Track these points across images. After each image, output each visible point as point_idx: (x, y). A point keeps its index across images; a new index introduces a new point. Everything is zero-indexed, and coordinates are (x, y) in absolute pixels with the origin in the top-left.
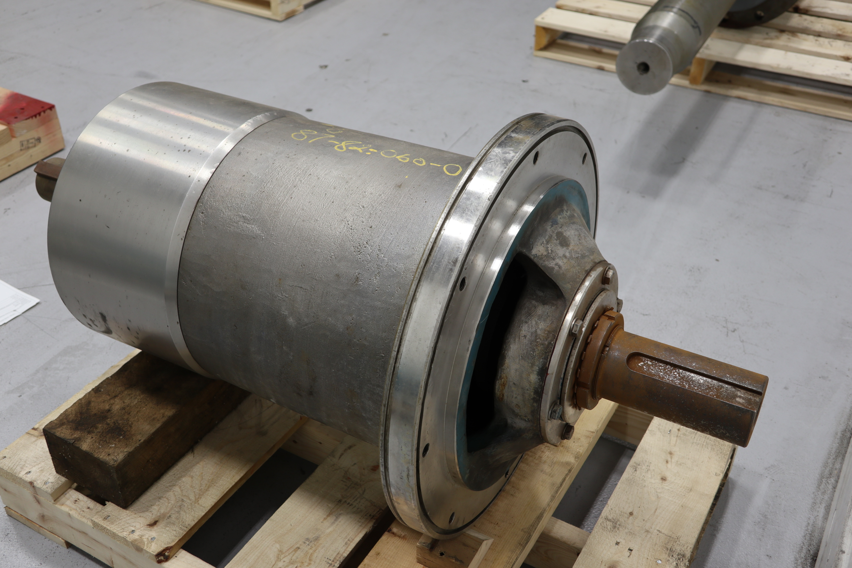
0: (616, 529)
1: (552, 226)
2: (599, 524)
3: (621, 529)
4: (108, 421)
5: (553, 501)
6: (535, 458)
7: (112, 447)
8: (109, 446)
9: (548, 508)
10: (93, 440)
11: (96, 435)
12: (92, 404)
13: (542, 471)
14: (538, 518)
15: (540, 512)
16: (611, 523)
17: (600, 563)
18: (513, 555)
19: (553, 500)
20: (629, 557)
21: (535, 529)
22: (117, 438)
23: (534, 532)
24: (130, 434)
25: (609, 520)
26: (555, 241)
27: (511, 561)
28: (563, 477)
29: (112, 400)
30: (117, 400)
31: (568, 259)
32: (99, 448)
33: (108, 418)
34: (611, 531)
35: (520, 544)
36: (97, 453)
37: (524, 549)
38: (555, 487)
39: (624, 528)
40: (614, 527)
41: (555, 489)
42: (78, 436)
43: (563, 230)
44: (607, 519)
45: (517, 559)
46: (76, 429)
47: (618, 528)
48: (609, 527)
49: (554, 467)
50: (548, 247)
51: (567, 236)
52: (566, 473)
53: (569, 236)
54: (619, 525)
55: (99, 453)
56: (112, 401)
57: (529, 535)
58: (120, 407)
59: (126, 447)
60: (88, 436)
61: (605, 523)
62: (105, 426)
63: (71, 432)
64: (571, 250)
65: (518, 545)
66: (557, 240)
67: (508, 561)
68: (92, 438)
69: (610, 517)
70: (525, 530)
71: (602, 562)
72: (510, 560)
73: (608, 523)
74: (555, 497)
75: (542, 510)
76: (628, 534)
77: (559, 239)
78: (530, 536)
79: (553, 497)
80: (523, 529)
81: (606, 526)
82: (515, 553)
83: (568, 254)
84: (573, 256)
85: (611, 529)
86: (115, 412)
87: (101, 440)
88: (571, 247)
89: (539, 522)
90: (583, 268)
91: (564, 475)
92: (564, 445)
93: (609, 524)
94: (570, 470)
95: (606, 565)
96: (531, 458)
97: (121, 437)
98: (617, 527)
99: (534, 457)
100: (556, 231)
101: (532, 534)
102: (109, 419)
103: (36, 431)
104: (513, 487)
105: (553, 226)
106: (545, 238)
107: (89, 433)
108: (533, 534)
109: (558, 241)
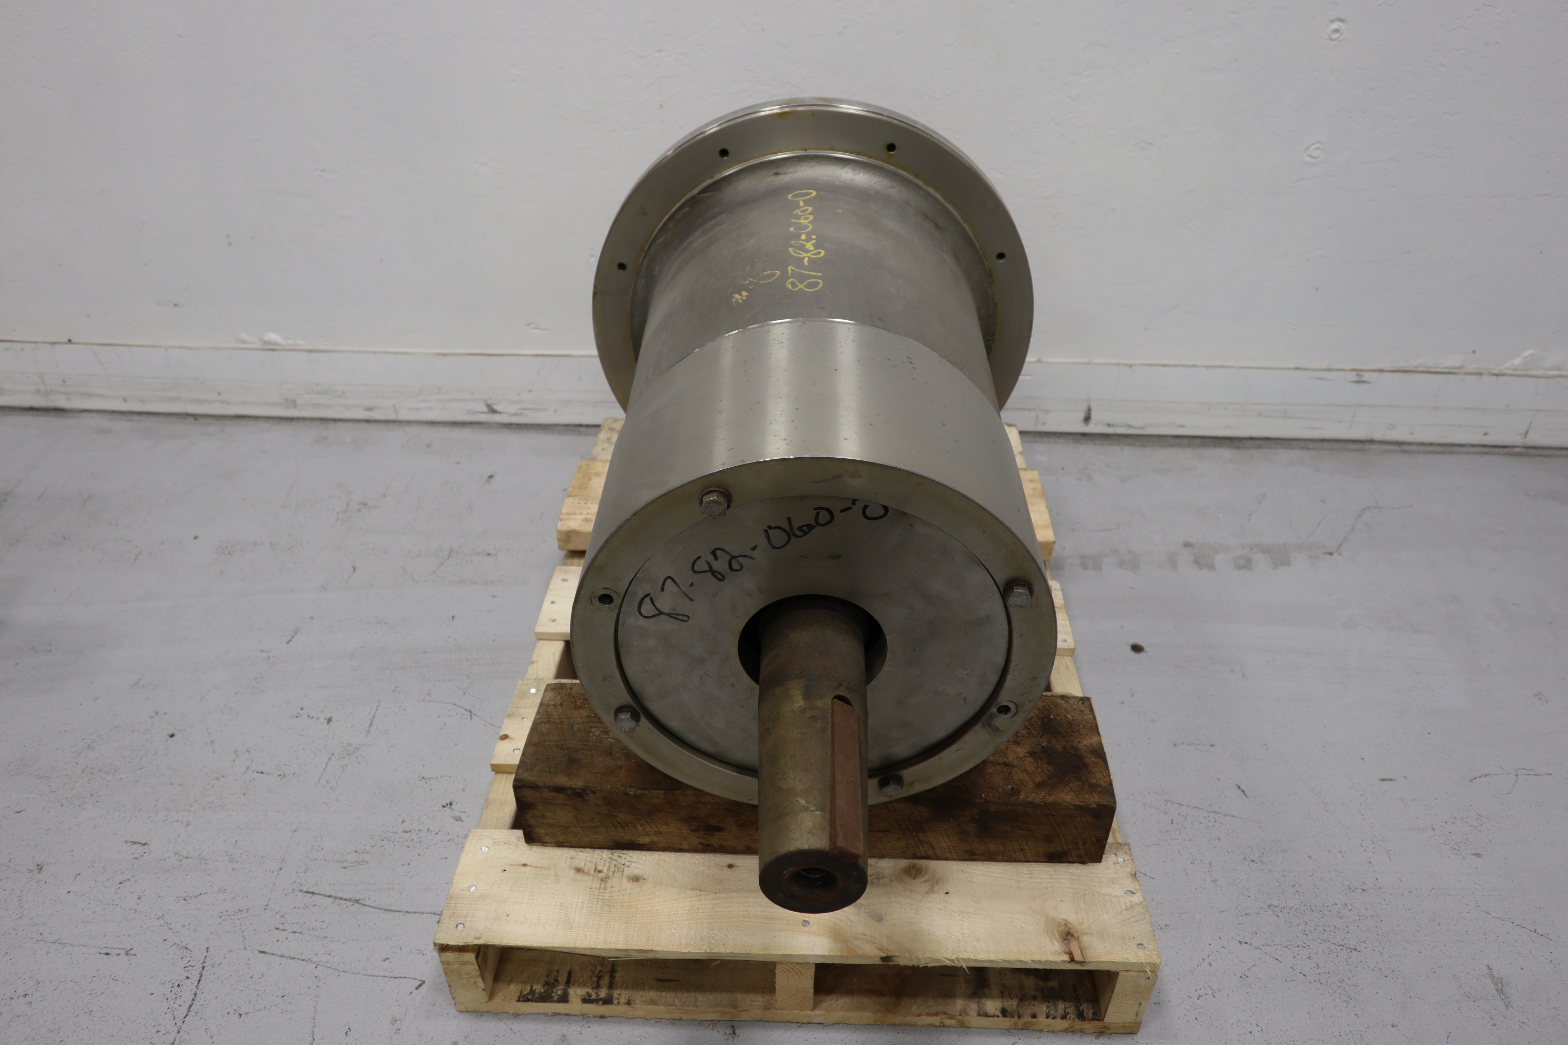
4: (1044, 744)
7: (1071, 716)
8: (1073, 720)
10: (1081, 739)
11: (1073, 741)
12: (1038, 780)
22: (1056, 720)
24: (1040, 713)
29: (1015, 764)
30: (1011, 758)
32: (1084, 726)
33: (1042, 747)
36: (1090, 723)
42: (1092, 756)
46: (1085, 766)
55: (1090, 722)
56: (1016, 762)
58: (1017, 747)
59: (1058, 704)
60: (1080, 747)
62: (1054, 742)
63: (1094, 767)
68: (1079, 742)
86: (1028, 746)
87: (1073, 732)
97: (1052, 717)
102: (1043, 745)
103: (1072, 949)
107: (1077, 749)
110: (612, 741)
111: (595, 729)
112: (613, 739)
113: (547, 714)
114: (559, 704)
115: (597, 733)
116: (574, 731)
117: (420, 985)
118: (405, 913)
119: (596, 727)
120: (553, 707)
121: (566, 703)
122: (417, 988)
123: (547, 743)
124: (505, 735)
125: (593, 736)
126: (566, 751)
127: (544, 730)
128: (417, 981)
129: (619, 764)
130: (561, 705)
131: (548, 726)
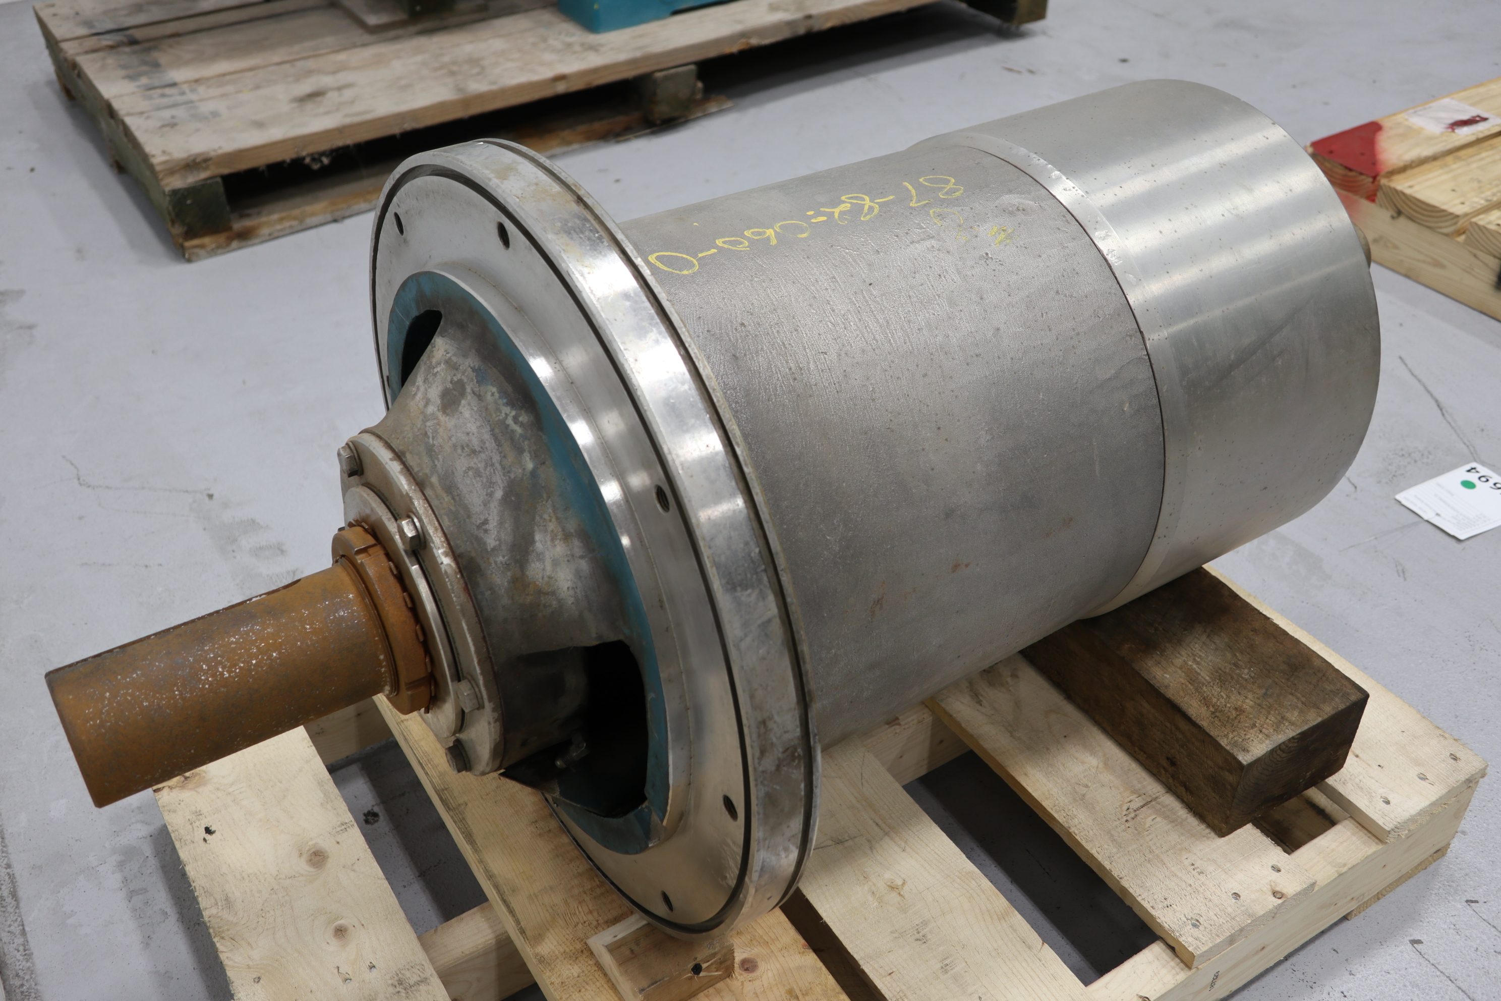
0: (397, 983)
1: (473, 369)
2: (424, 963)
3: (391, 989)
5: (484, 871)
6: (585, 893)
9: (477, 857)
13: (551, 888)
14: (470, 835)
15: (477, 842)
16: (412, 983)
17: (363, 923)
18: (435, 772)
19: (485, 873)
20: (338, 968)
21: (455, 822)
23: (452, 817)
25: (420, 983)
26: (449, 378)
27: (429, 765)
28: (517, 912)
31: (423, 412)
34: (398, 972)
35: (446, 789)
37: (435, 791)
38: (508, 889)
39: (388, 995)
40: (400, 983)
41: (504, 887)
43: (469, 397)
44: (424, 981)
45: (427, 774)
47: (395, 987)
48: (408, 974)
49: (547, 910)
50: (440, 364)
51: (460, 408)
52: (522, 923)
53: (461, 413)
54: (399, 992)
57: (451, 807)
61: (418, 972)
64: (437, 418)
65: (446, 787)
66: (451, 382)
67: (432, 763)
69: (423, 987)
70: (463, 807)
71: (363, 925)
72: (431, 765)
73: (416, 978)
74: (489, 880)
75: (478, 847)
76: (373, 994)
77: (454, 389)
78: (448, 807)
79: (490, 876)
80: (466, 805)
81: (414, 970)
82: (438, 776)
83: (431, 409)
84: (428, 424)
85: (403, 974)
88: (443, 418)
89: (463, 833)
90: (410, 448)
91: (519, 917)
92: (584, 956)
93: (412, 977)
94: (524, 932)
95: (353, 928)
96: (589, 887)
98: (398, 986)
99: (588, 893)
100: (465, 380)
101: (451, 813)
104: (550, 830)
105: (473, 371)
106: (454, 355)
108: (450, 815)
109: (449, 386)
110: (1238, 655)
111: (1243, 676)
112: (1235, 655)
113: (1278, 727)
114: (1255, 729)
115: (1246, 671)
116: (1267, 690)
117: (1472, 902)
118: (1454, 981)
119: (1242, 678)
120: (1264, 730)
121: (1246, 725)
122: (1476, 902)
123: (1304, 699)
124: (1274, 896)
125: (1252, 671)
126: (1292, 679)
127: (1296, 713)
128: (1474, 908)
129: (1252, 633)
130: (1254, 726)
131: (1288, 715)
